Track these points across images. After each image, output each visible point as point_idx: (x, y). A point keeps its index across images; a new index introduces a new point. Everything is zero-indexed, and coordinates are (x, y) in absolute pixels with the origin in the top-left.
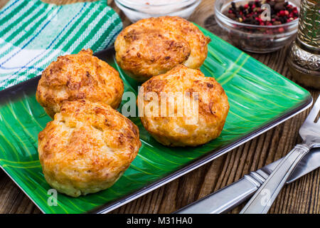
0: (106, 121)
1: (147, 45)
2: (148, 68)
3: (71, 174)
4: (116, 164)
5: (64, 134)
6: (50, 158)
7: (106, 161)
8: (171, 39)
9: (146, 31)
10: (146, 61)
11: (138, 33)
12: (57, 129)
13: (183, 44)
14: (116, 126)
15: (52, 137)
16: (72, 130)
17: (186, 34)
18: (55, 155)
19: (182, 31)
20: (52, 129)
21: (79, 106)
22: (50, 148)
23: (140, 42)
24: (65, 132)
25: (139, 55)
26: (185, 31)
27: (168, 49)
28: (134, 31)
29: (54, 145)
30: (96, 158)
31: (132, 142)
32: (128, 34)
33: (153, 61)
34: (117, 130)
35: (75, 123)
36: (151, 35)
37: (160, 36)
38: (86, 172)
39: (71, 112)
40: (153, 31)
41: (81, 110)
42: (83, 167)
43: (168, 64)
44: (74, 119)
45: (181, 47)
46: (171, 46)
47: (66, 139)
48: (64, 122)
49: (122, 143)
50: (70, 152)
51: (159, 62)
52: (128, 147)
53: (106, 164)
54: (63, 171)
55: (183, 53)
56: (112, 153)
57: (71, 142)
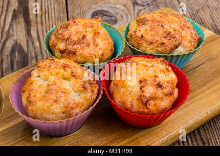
0: (72, 73)
3: (50, 117)
4: (83, 104)
5: (40, 86)
6: (33, 105)
7: (74, 104)
8: (170, 30)
12: (35, 83)
14: (80, 76)
15: (32, 90)
16: (46, 83)
17: (183, 29)
18: (36, 103)
19: (181, 27)
20: (31, 84)
21: (50, 63)
22: (32, 98)
23: (146, 27)
24: (41, 85)
25: (142, 37)
26: (184, 27)
27: (165, 37)
28: (145, 18)
29: (35, 96)
30: (67, 102)
31: (92, 87)
32: (140, 19)
33: (151, 43)
34: (80, 79)
35: (49, 77)
36: (156, 24)
37: (162, 26)
38: (61, 114)
39: (44, 68)
40: (158, 21)
41: (52, 67)
42: (59, 111)
44: (48, 73)
45: (174, 38)
47: (42, 90)
48: (39, 77)
49: (85, 88)
50: (47, 100)
51: (156, 45)
52: (90, 91)
53: (75, 106)
54: (44, 115)
55: (174, 43)
56: (78, 97)
57: (47, 93)
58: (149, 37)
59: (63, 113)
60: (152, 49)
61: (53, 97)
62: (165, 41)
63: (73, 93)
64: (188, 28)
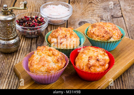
0: (53, 53)
2: (95, 38)
3: (39, 73)
4: (56, 69)
5: (37, 58)
8: (107, 30)
12: (35, 57)
13: (110, 33)
14: (56, 55)
15: (33, 60)
16: (40, 57)
17: (114, 30)
18: (34, 66)
19: (113, 29)
20: (33, 57)
21: (43, 48)
22: (32, 64)
23: (96, 28)
25: (94, 33)
27: (105, 33)
28: (95, 24)
29: (34, 63)
31: (62, 61)
33: (98, 36)
35: (41, 54)
36: (100, 27)
37: (103, 28)
39: (40, 50)
40: (102, 26)
42: (44, 70)
45: (109, 33)
47: (38, 60)
48: (37, 54)
49: (58, 61)
50: (39, 65)
51: (100, 37)
52: (60, 63)
53: (52, 69)
55: (109, 36)
56: (55, 65)
58: (97, 33)
59: (46, 72)
60: (98, 39)
61: (42, 63)
62: (105, 35)
63: (52, 63)
64: (116, 29)
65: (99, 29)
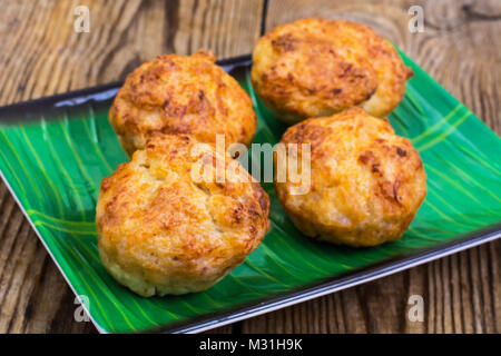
1: (308, 63)
2: (301, 101)
3: (144, 258)
4: (223, 254)
5: (143, 187)
6: (114, 224)
7: (205, 247)
8: (349, 61)
9: (310, 40)
10: (301, 89)
11: (297, 40)
12: (133, 178)
13: (367, 73)
14: (234, 190)
15: (123, 190)
16: (158, 184)
17: (375, 56)
18: (123, 222)
19: (370, 51)
20: (126, 176)
21: (177, 145)
22: (118, 208)
23: (297, 56)
24: (146, 185)
25: (290, 78)
26: (375, 52)
27: (341, 76)
28: (290, 35)
29: (124, 205)
30: (190, 237)
31: (255, 221)
32: (280, 38)
33: (312, 92)
34: (233, 197)
35: (167, 173)
36: (317, 47)
37: (331, 52)
38: (169, 259)
39: (162, 152)
41: (180, 154)
42: (167, 251)
43: (336, 102)
44: (166, 165)
45: (361, 77)
46: (347, 71)
47: (146, 197)
48: (147, 167)
49: (238, 221)
52: (246, 229)
54: (132, 250)
56: (218, 235)
57: (153, 205)
59: (175, 259)
60: (315, 104)
62: (343, 85)
65: (311, 60)
